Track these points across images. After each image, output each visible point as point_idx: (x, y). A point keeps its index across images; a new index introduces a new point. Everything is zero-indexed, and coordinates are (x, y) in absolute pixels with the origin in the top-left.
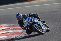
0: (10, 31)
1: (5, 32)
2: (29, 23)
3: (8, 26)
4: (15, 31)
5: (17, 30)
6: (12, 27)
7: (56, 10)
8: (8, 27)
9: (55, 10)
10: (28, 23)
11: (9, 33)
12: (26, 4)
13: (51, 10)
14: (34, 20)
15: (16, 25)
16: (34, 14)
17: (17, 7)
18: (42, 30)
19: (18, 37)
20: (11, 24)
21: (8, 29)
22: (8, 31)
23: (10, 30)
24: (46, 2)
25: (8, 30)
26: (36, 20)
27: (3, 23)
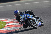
1: (10, 24)
11: (14, 25)
19: (21, 28)
25: (13, 23)
26: (31, 17)
27: (8, 17)
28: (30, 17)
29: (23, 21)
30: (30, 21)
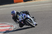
4: (3, 28)
7: (38, 10)
12: (13, 6)
17: (5, 8)
18: (33, 24)
28: (28, 17)
29: (22, 21)
30: (28, 20)
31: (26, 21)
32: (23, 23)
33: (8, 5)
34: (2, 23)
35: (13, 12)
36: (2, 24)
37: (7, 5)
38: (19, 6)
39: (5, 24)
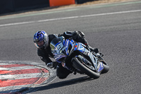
0: (9, 76)
2: (65, 54)
3: (4, 64)
4: (21, 77)
5: (25, 75)
6: (13, 66)
8: (5, 66)
9: (112, 27)
10: (63, 52)
11: (8, 81)
12: (47, 15)
13: (105, 28)
14: (75, 46)
15: (22, 62)
16: (75, 34)
17: (26, 21)
18: (93, 69)
20: (11, 60)
21: (5, 72)
22: (3, 76)
23: (8, 74)
24: (93, 9)
25: (5, 74)
28: (79, 49)
29: (61, 59)
31: (74, 60)
32: (66, 65)
33: (34, 12)
34: (17, 62)
35: (39, 35)
36: (17, 65)
37: (30, 13)
38: (64, 16)
39: (26, 65)
